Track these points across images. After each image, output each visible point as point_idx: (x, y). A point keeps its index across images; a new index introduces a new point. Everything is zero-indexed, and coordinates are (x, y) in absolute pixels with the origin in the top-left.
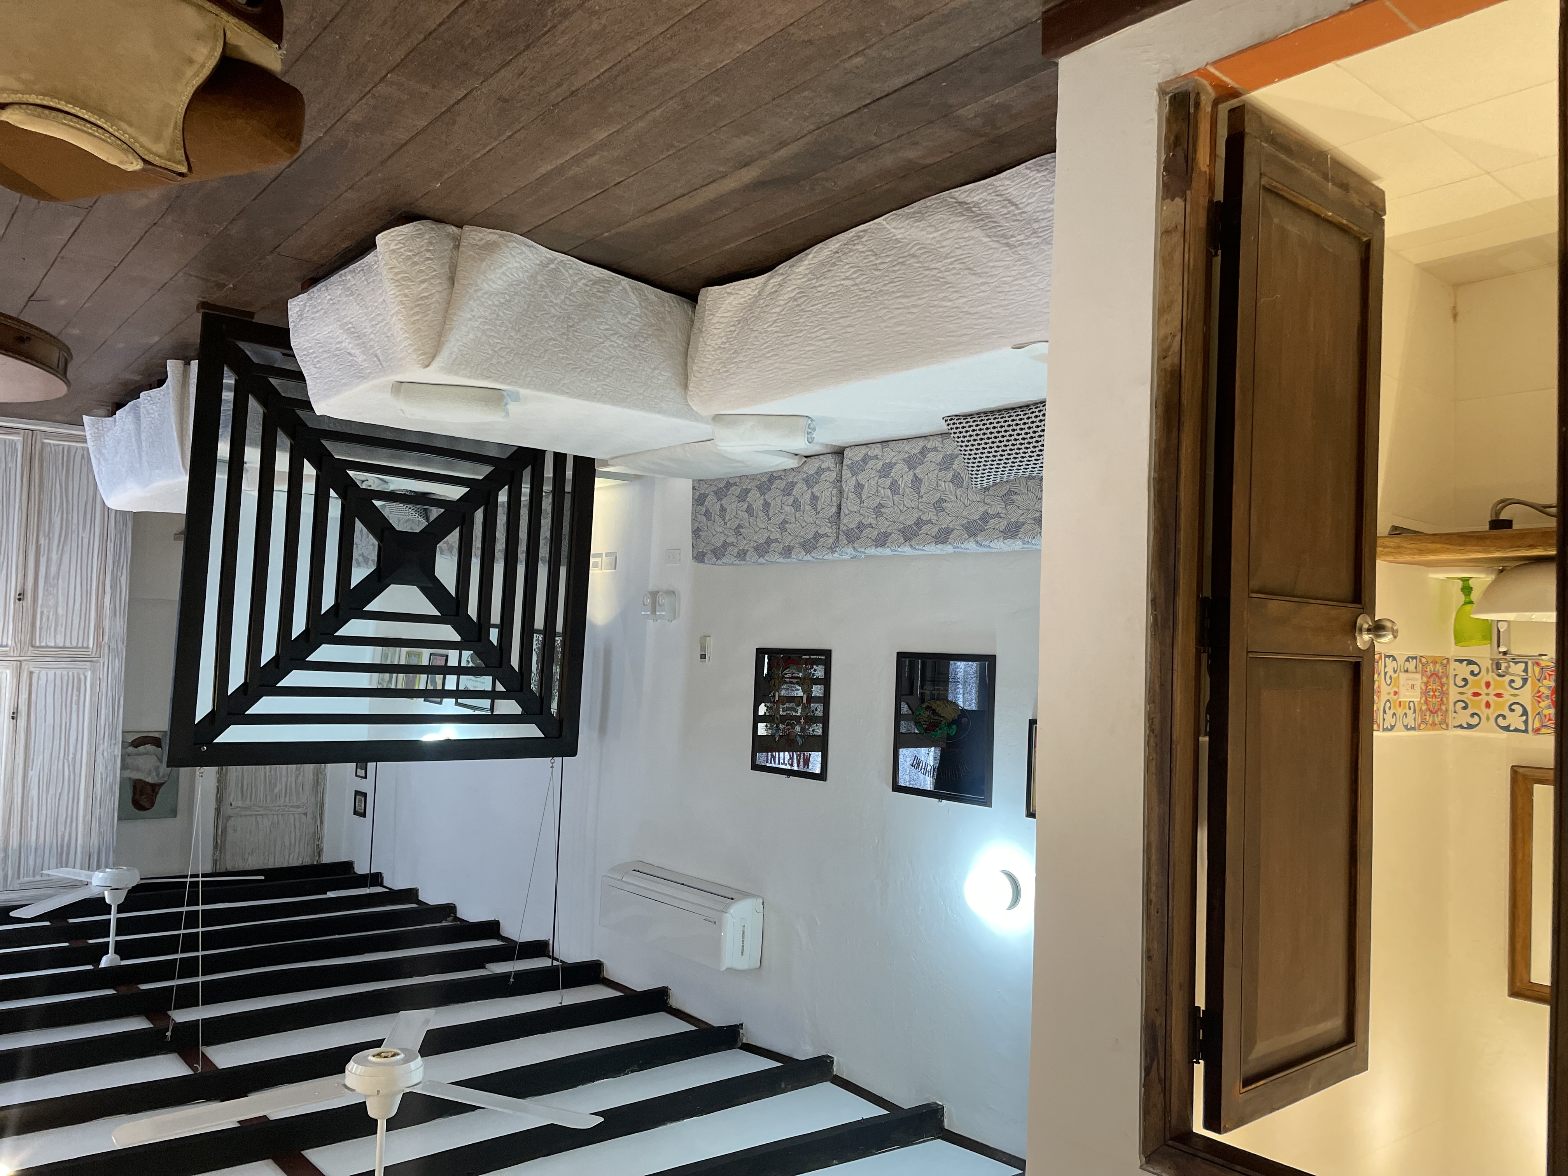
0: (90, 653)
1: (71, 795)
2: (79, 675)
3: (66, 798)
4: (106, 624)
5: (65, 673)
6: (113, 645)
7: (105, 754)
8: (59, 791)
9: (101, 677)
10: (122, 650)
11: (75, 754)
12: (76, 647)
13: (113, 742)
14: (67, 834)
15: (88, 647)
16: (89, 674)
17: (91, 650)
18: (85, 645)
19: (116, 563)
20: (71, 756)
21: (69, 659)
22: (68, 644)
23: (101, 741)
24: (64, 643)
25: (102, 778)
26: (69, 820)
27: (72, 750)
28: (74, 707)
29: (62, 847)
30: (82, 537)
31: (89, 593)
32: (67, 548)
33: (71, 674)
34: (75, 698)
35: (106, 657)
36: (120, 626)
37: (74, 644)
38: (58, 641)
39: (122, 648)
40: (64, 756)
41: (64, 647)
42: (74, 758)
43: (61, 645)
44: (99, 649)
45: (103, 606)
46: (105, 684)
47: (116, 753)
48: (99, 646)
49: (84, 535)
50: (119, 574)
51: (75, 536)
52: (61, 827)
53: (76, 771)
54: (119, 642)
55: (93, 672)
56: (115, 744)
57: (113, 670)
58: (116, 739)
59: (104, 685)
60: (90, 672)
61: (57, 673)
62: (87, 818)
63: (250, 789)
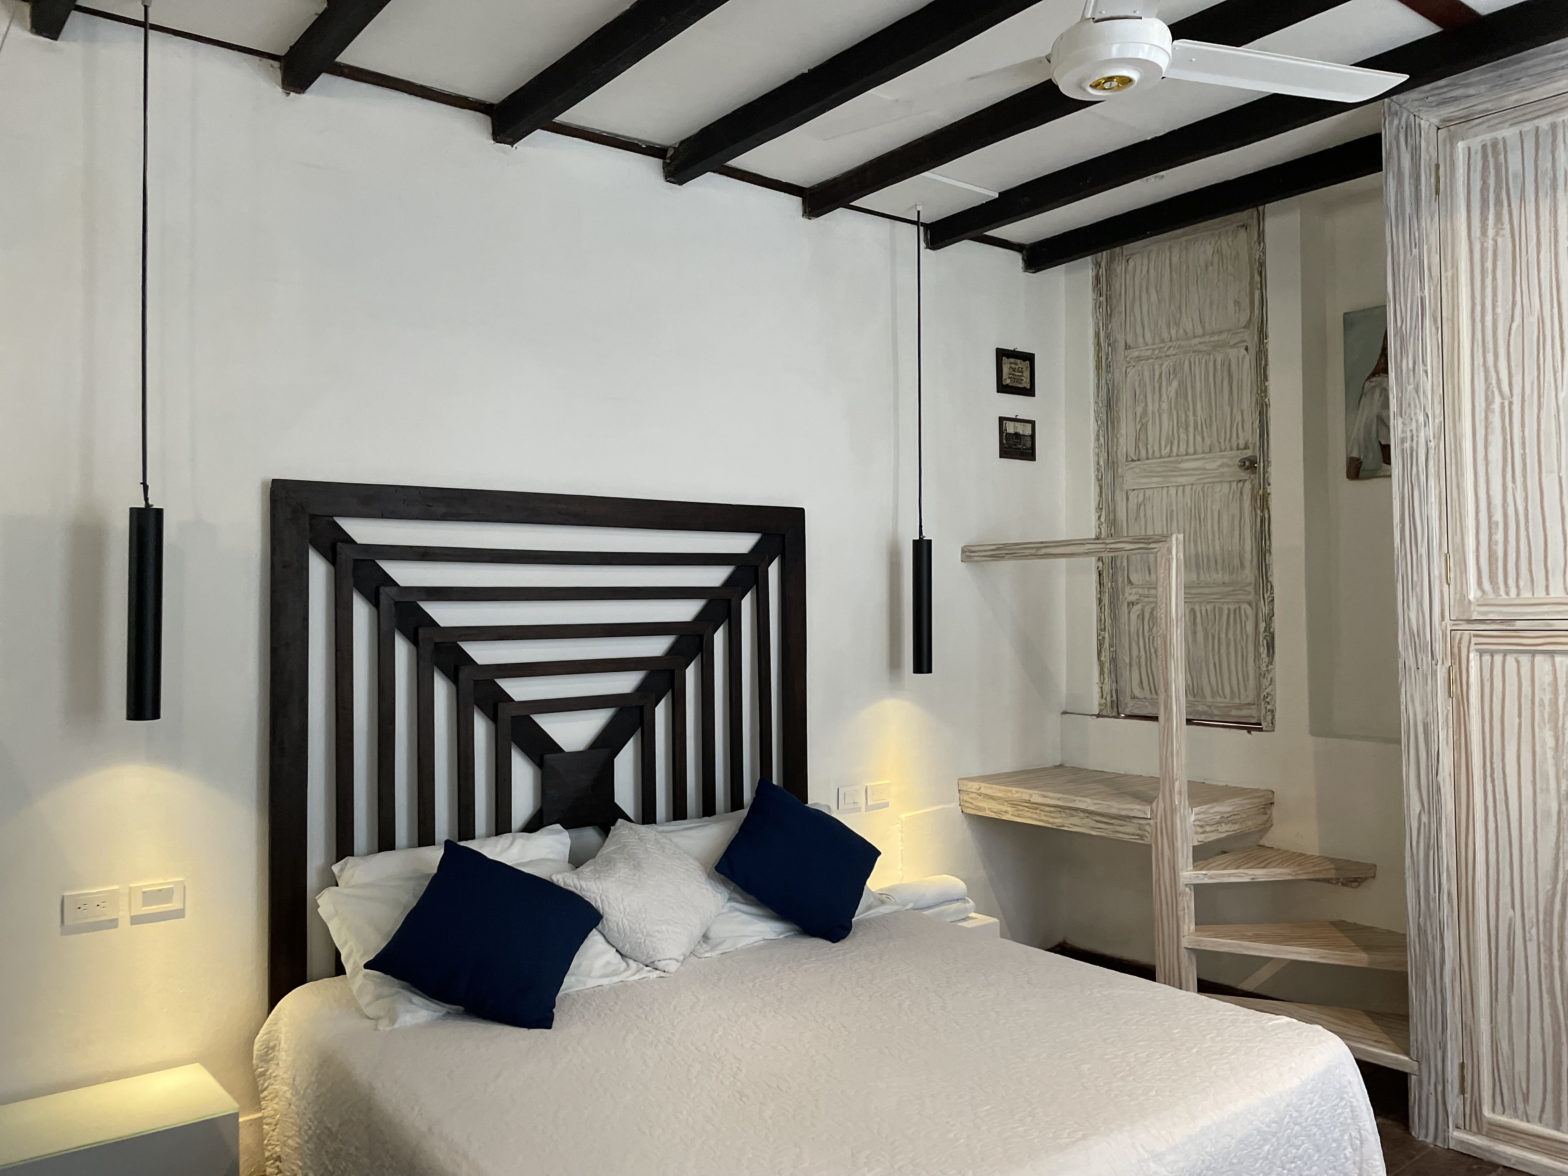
0: (1474, 640)
1: (1489, 318)
2: (1496, 590)
3: (1499, 310)
4: (1443, 705)
5: (1526, 595)
6: (1425, 660)
7: (1421, 418)
8: (1514, 325)
9: (1446, 587)
10: (1406, 648)
11: (1488, 409)
12: (1505, 653)
13: (1407, 445)
14: (1491, 232)
15: (1481, 653)
16: (1473, 594)
17: (1472, 647)
18: (1487, 658)
19: (1433, 845)
20: (1496, 406)
21: (1519, 625)
22: (1525, 659)
23: (1432, 444)
24: (1533, 662)
25: (1424, 363)
26: (1489, 265)
27: (1496, 420)
28: (1498, 517)
29: (1498, 202)
30: (1513, 908)
31: (1489, 774)
32: (1545, 886)
33: (1513, 592)
34: (1499, 537)
35: (1438, 634)
36: (1413, 701)
37: (1510, 659)
38: (1547, 667)
39: (1406, 655)
40: (1511, 403)
41: (1534, 653)
42: (1489, 401)
43: (1538, 658)
44: (1456, 650)
45: (1456, 747)
46: (1436, 573)
47: (1400, 420)
48: (1457, 657)
49: (1511, 912)
50: (1424, 819)
51: (1530, 913)
52: (1504, 243)
53: (1482, 374)
54: (1414, 667)
55: (1463, 597)
56: (1403, 441)
57: (1420, 603)
58: (1403, 450)
59: (1437, 570)
60: (1471, 597)
61: (1543, 594)
62: (1449, 274)
63: (1219, 381)
